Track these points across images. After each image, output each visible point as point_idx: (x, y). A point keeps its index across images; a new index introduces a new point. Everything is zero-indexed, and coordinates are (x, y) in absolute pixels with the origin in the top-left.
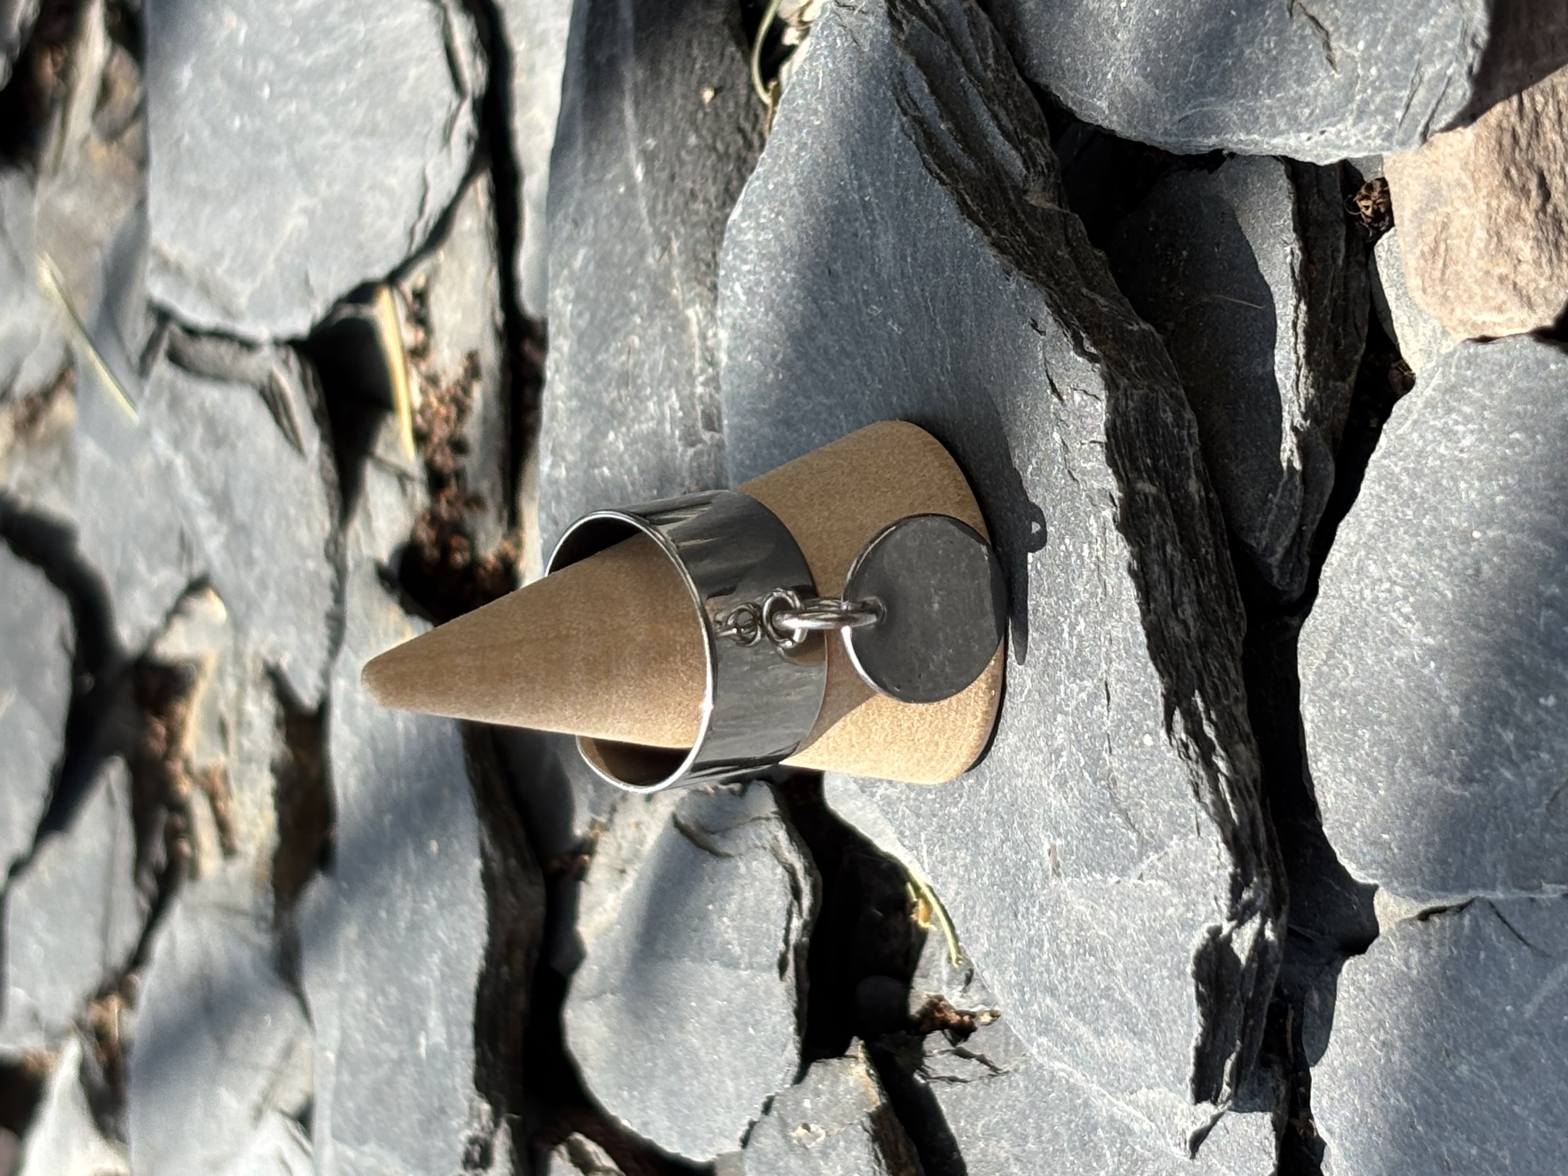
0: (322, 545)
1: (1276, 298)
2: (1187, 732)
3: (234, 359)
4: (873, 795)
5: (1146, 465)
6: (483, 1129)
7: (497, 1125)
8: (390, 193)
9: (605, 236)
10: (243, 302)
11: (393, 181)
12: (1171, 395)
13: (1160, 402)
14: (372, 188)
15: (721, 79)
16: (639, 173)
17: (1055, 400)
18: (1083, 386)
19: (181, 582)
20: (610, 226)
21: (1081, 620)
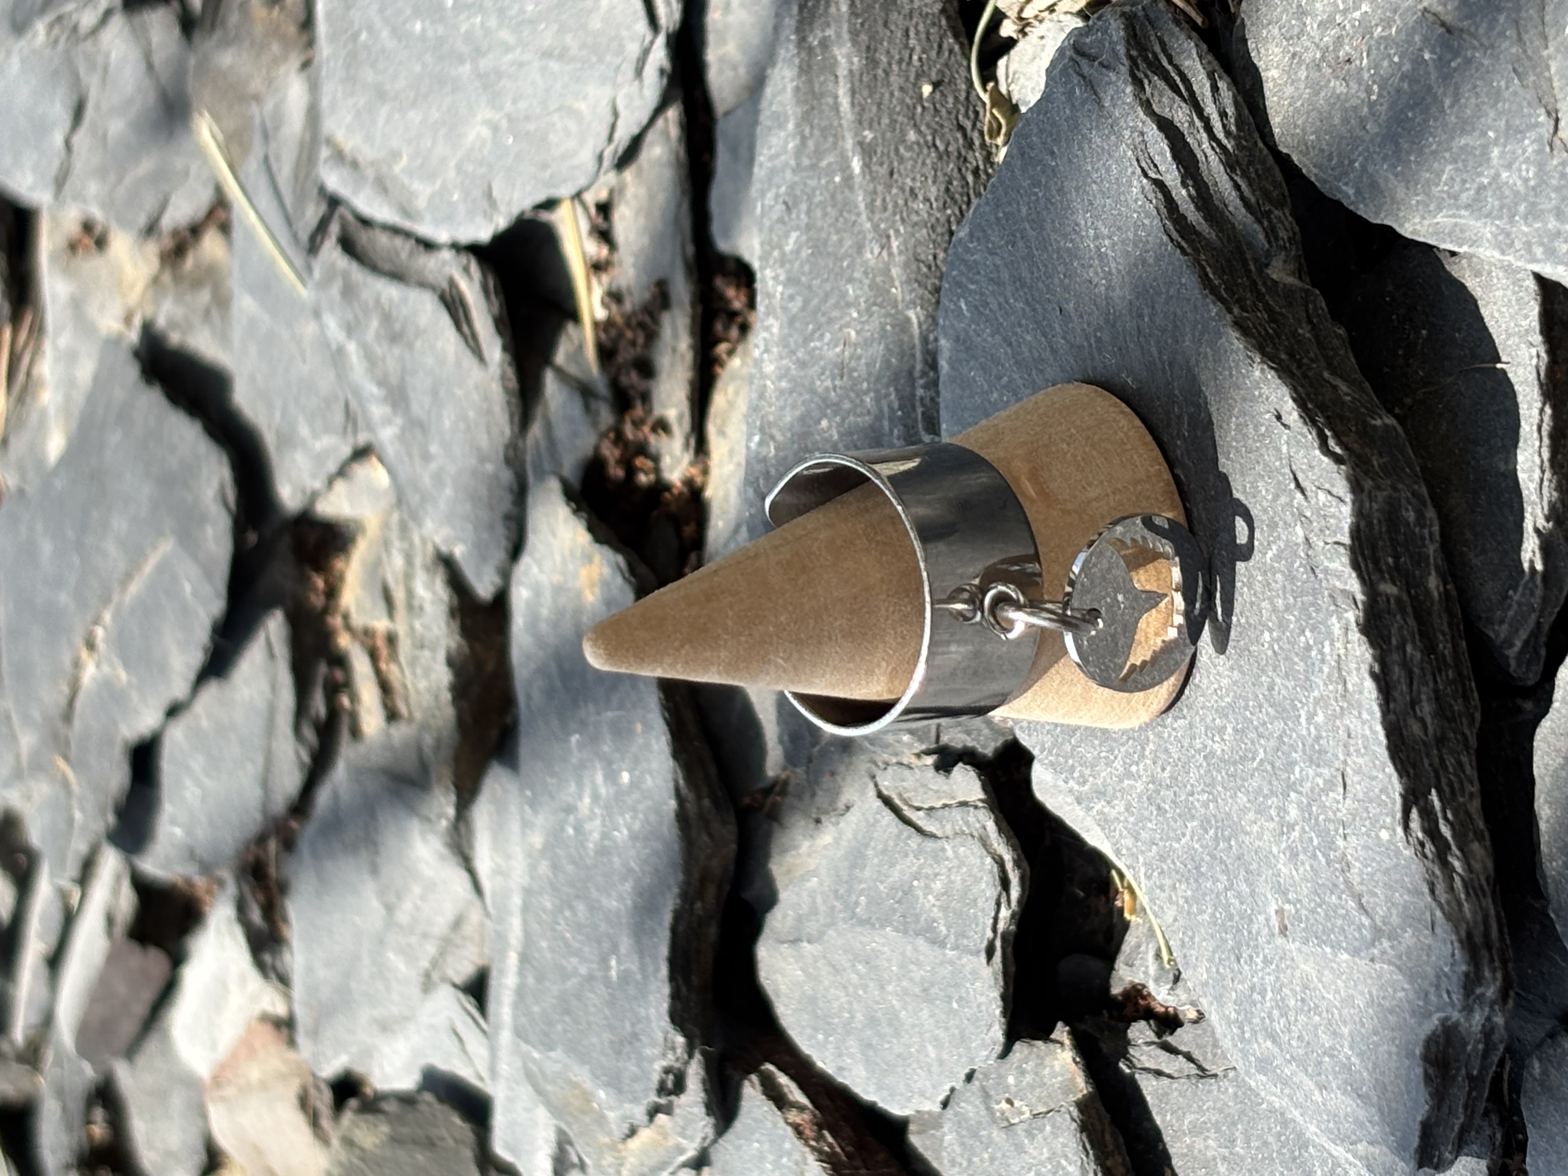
0: (501, 450)
1: (1520, 398)
2: (1425, 831)
3: (411, 254)
4: (1089, 809)
5: (1387, 563)
6: (677, 1059)
7: (691, 1056)
8: (578, 116)
9: (819, 223)
10: (421, 203)
11: (582, 106)
12: (1414, 494)
13: (1403, 502)
14: (560, 109)
15: (940, 71)
16: (856, 165)
17: (1299, 495)
18: (1327, 486)
19: (346, 451)
20: (825, 214)
21: (1320, 712)
